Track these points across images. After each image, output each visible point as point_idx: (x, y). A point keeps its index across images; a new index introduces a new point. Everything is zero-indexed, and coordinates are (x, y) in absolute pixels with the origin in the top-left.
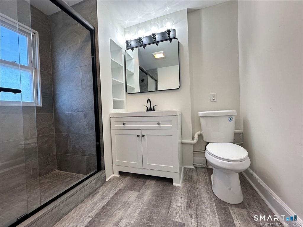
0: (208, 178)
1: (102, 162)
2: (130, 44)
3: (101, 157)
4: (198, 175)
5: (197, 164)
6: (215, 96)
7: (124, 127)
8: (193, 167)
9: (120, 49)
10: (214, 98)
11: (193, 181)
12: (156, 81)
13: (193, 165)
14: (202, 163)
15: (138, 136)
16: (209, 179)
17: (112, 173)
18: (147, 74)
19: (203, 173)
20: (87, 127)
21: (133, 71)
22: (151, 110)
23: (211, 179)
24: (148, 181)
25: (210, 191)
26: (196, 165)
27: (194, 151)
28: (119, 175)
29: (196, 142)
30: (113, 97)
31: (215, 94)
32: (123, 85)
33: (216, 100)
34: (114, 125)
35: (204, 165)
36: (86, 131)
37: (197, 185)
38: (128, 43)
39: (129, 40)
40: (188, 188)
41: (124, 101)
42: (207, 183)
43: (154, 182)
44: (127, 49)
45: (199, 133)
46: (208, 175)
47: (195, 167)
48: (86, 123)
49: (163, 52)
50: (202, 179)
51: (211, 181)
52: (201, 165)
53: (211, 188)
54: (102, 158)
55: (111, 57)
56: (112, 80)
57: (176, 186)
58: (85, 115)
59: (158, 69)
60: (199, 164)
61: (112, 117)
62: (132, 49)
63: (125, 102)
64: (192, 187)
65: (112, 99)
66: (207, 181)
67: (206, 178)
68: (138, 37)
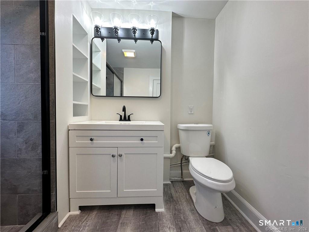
0: (187, 194)
1: (53, 200)
2: (100, 32)
3: (51, 192)
4: (176, 192)
5: (174, 178)
6: (192, 108)
7: (92, 144)
8: (170, 183)
9: (86, 34)
10: (191, 110)
11: (175, 201)
12: (122, 82)
13: (170, 179)
14: (178, 176)
15: (113, 156)
16: (189, 195)
17: (68, 210)
18: (113, 73)
19: (180, 188)
20: (24, 147)
21: (99, 66)
22: (125, 120)
23: (190, 195)
24: (124, 212)
25: (194, 211)
26: (172, 179)
27: (171, 164)
28: (80, 211)
29: (174, 156)
30: (73, 101)
31: (192, 107)
32: (88, 83)
33: (193, 113)
34: (75, 141)
35: (180, 179)
36: (20, 154)
37: (180, 206)
38: (97, 29)
39: (100, 26)
40: (173, 212)
41: (88, 105)
42: (188, 200)
43: (132, 212)
44: (96, 37)
45: (177, 145)
46: (186, 190)
47: (172, 182)
48: (20, 140)
49: (134, 51)
50: (182, 197)
51: (191, 198)
52: (177, 178)
53: (193, 207)
54: (53, 194)
55: (73, 42)
56: (73, 75)
57: (159, 212)
58: (20, 126)
59: (125, 69)
60: (175, 178)
61: (71, 130)
62: (103, 39)
63: (89, 107)
64: (175, 209)
65: (71, 102)
66: (187, 198)
67: (185, 194)
68: (114, 26)
